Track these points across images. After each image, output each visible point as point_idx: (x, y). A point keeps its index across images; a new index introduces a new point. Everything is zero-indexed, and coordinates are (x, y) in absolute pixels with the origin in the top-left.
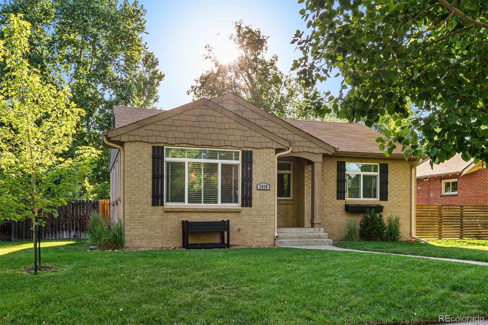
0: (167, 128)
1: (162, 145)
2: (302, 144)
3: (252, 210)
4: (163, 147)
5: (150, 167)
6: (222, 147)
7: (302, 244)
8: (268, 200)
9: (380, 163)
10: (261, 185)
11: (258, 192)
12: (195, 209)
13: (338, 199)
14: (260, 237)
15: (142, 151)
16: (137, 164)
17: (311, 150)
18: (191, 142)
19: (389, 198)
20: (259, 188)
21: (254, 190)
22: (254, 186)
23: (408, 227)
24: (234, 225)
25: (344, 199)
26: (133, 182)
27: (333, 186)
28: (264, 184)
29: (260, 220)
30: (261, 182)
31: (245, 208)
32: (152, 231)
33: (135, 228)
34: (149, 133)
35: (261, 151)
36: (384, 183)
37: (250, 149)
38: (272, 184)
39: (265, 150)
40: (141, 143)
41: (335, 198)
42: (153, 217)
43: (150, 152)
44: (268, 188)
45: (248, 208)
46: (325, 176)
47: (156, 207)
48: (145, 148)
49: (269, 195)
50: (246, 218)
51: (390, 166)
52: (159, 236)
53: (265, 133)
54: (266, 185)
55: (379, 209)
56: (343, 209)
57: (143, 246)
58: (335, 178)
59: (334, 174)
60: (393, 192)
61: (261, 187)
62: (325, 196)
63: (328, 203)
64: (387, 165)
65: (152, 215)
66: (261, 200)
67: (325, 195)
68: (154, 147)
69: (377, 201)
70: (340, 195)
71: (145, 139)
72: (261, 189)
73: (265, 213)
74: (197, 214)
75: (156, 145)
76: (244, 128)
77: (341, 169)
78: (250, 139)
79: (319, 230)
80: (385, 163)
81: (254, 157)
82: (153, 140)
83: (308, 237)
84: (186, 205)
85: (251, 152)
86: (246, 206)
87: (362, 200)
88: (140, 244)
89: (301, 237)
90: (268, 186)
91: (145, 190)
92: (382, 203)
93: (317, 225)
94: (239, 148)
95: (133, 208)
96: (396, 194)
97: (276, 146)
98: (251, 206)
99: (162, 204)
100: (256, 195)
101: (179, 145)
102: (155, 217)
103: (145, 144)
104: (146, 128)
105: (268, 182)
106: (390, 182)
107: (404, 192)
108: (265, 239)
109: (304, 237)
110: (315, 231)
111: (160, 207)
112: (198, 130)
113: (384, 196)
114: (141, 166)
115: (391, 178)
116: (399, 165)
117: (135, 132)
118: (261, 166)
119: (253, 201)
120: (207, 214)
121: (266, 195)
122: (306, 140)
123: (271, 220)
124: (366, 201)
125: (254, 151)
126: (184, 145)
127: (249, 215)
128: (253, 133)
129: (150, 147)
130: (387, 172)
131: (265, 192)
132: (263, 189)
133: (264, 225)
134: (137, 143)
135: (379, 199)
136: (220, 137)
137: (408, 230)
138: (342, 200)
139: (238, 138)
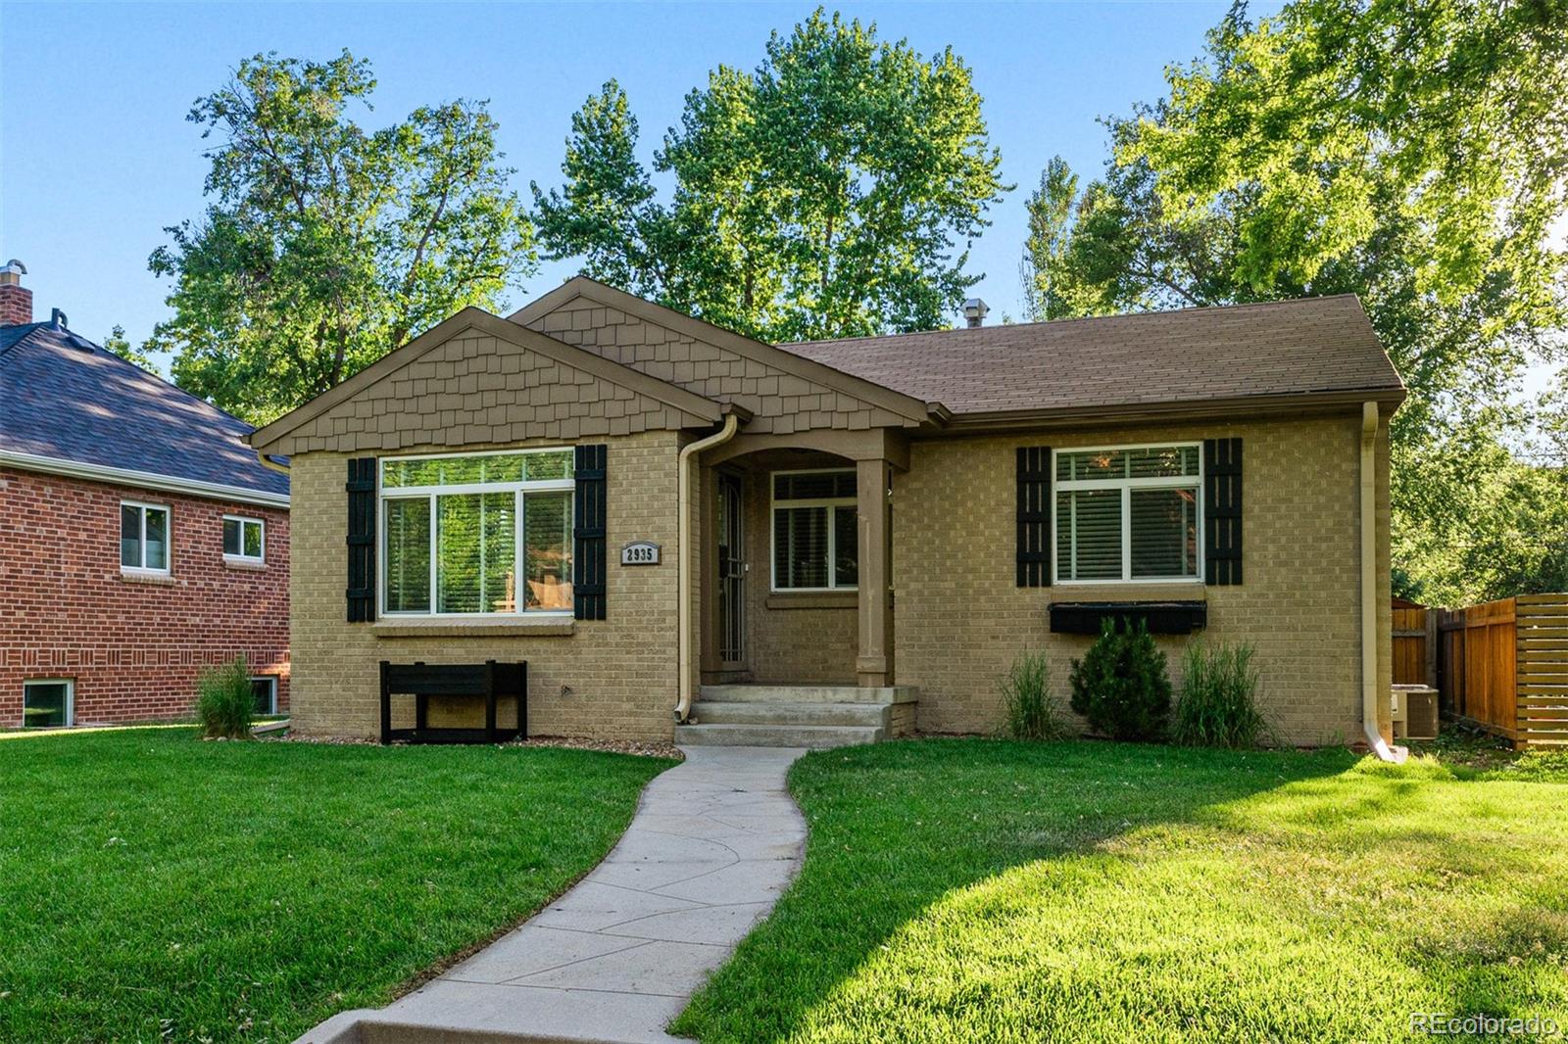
0: (380, 407)
1: (372, 455)
2: (805, 404)
3: (609, 630)
4: (373, 462)
5: (345, 519)
6: (521, 445)
7: (763, 740)
8: (656, 597)
9: (1207, 438)
10: (633, 548)
11: (624, 572)
12: (446, 628)
13: (1021, 583)
14: (631, 714)
15: (326, 476)
16: (316, 511)
17: (839, 422)
18: (438, 438)
19: (1249, 571)
20: (625, 561)
21: (612, 567)
22: (612, 553)
24: (555, 675)
25: (1047, 583)
26: (308, 559)
27: (999, 540)
28: (640, 547)
29: (630, 660)
30: (635, 538)
31: (585, 623)
32: (349, 689)
33: (312, 682)
34: (340, 426)
35: (634, 442)
36: (1226, 513)
37: (602, 441)
38: (669, 544)
39: (645, 436)
40: (323, 455)
41: (1012, 583)
42: (351, 651)
43: (345, 476)
44: (655, 559)
45: (596, 624)
46: (970, 504)
47: (358, 625)
48: (334, 468)
49: (659, 580)
50: (589, 654)
51: (1255, 447)
52: (365, 704)
53: (645, 386)
54: (646, 548)
55: (1186, 619)
56: (1043, 622)
57: (328, 731)
58: (1010, 509)
59: (1005, 495)
60: (1271, 547)
61: (633, 556)
62: (970, 577)
63: (983, 599)
64: (1238, 443)
65: (349, 646)
66: (634, 596)
67: (973, 570)
68: (352, 463)
69: (1192, 586)
70: (1031, 566)
71: (331, 444)
72: (634, 561)
73: (647, 636)
74: (457, 643)
75: (356, 457)
76: (580, 378)
77: (1032, 476)
78: (598, 410)
79: (875, 695)
80: (1231, 435)
81: (612, 462)
82: (347, 443)
83: (810, 717)
84: (434, 616)
85: (603, 449)
86: (590, 617)
87: (1127, 584)
88: (322, 724)
89: (785, 718)
90: (655, 552)
91: (334, 579)
92: (1220, 597)
93: (870, 678)
94: (568, 441)
95: (307, 629)
96: (1283, 556)
97: (676, 422)
98: (602, 616)
99: (372, 618)
100: (618, 581)
101: (411, 451)
102: (357, 651)
103: (335, 455)
104: (334, 413)
105: (655, 538)
106: (1257, 509)
107: (1324, 546)
108: (646, 722)
109: (796, 718)
110: (858, 698)
111: (367, 625)
112: (456, 402)
113: (1226, 565)
114: (325, 518)
115: (1258, 493)
116: (1297, 438)
117: (309, 429)
118: (634, 490)
119: (610, 599)
120: (482, 642)
121: (651, 581)
122: (823, 390)
123: (666, 660)
124: (1143, 588)
125: (613, 445)
126: (424, 450)
127: (598, 645)
128: (606, 390)
129: (344, 461)
130: (1237, 471)
131: (646, 571)
132: (640, 561)
133: (642, 675)
134: (317, 456)
135: (1203, 579)
136: (515, 413)
137: (1349, 701)
138: (1040, 589)
139: (562, 411)
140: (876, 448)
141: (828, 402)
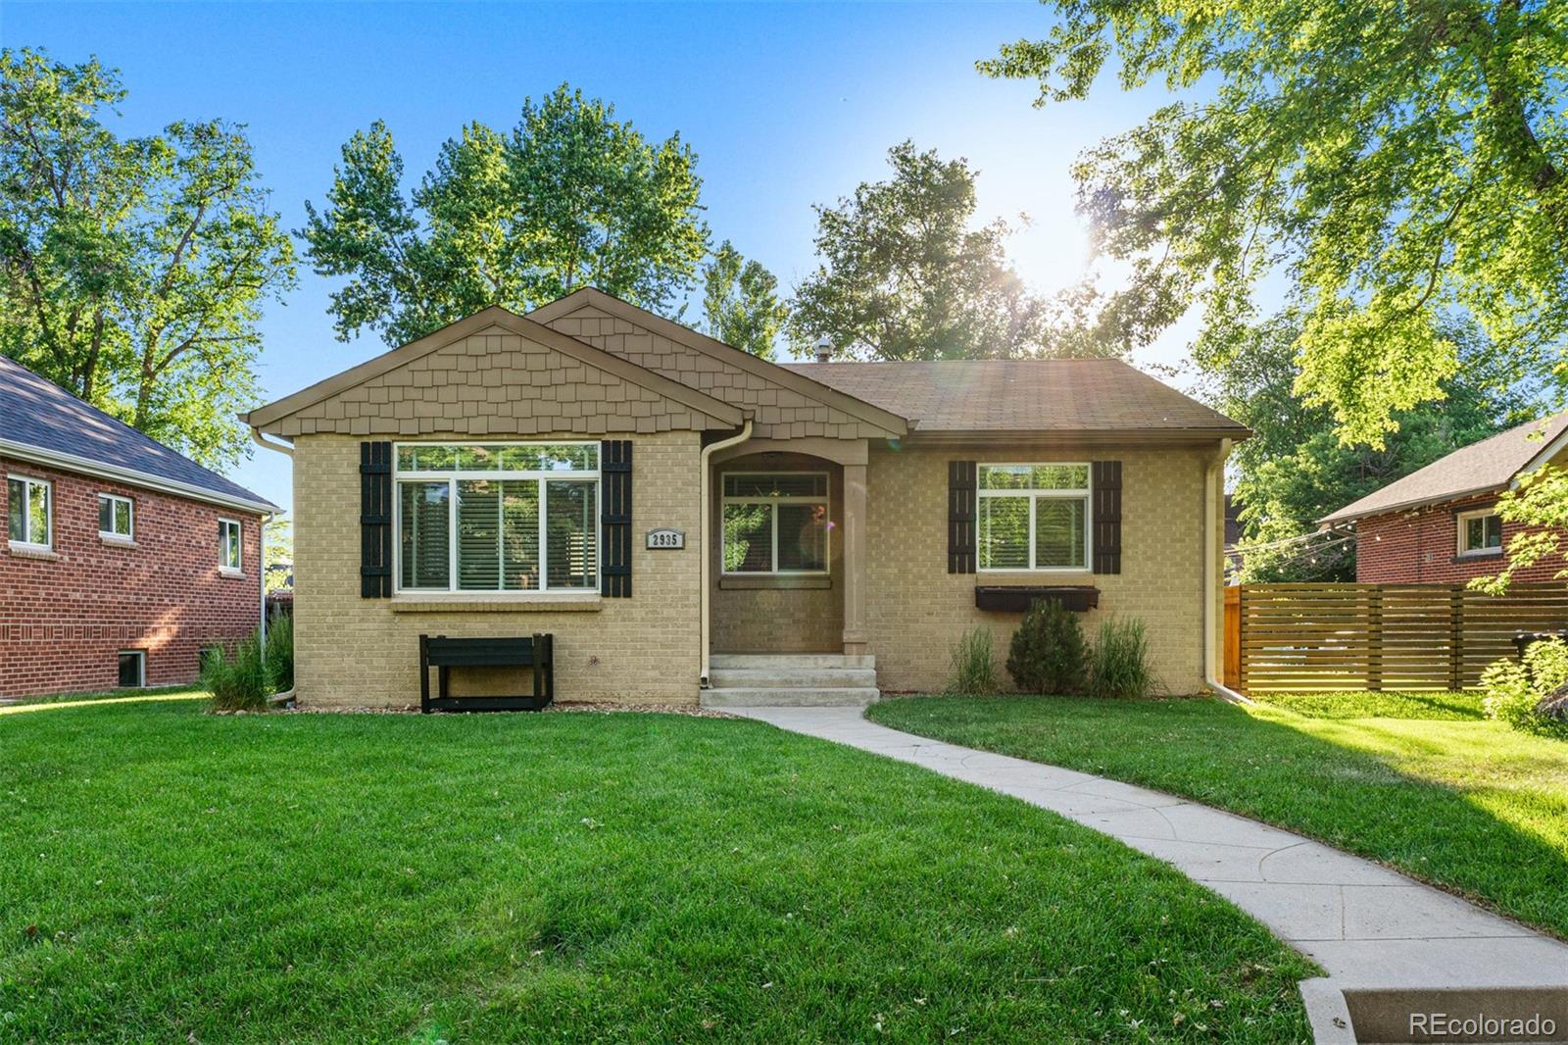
0: (396, 394)
1: (386, 439)
2: (801, 415)
3: (633, 606)
4: (388, 446)
5: (357, 499)
6: (546, 436)
7: (782, 701)
8: (680, 577)
9: (1095, 459)
10: (659, 534)
11: (649, 555)
12: (470, 604)
13: (951, 571)
14: (656, 680)
15: (336, 457)
16: (324, 490)
17: (830, 432)
18: (460, 426)
19: (1125, 564)
20: (651, 545)
21: (638, 550)
22: (638, 538)
23: (1196, 652)
24: (581, 647)
25: (972, 570)
26: (315, 537)
27: (934, 535)
28: (665, 534)
29: (655, 633)
30: (659, 526)
31: (611, 600)
32: (363, 662)
33: (321, 656)
34: (352, 410)
35: (659, 440)
36: (1109, 521)
37: (627, 437)
38: (691, 531)
39: (670, 435)
40: (335, 437)
41: (944, 570)
42: (365, 626)
43: (357, 459)
44: (679, 544)
45: (622, 601)
46: (911, 506)
47: (372, 601)
48: (344, 450)
49: (683, 563)
50: (616, 629)
51: (1130, 468)
52: (381, 676)
53: (670, 390)
54: (671, 534)
55: (1084, 599)
56: (969, 600)
57: (340, 701)
58: (943, 511)
59: (939, 499)
60: (1140, 545)
61: (659, 541)
62: (910, 564)
63: (920, 583)
64: (1118, 465)
65: (362, 620)
66: (658, 577)
67: (912, 559)
68: (365, 446)
69: (1084, 574)
70: (961, 557)
71: (342, 427)
72: (659, 545)
73: (673, 613)
74: (479, 618)
75: (371, 440)
76: (606, 379)
77: (962, 486)
78: (624, 409)
79: (860, 661)
80: (1112, 458)
81: (637, 458)
82: (360, 427)
83: (814, 681)
84: (453, 593)
85: (629, 444)
86: (616, 595)
87: (1033, 573)
88: (333, 695)
89: (791, 682)
90: (679, 539)
91: (346, 557)
92: (1103, 582)
93: (854, 647)
94: (594, 436)
95: (315, 604)
96: (1149, 553)
97: (700, 424)
98: (628, 594)
99: (388, 594)
100: (643, 563)
101: (429, 437)
102: (372, 626)
103: (345, 438)
104: (345, 396)
105: (679, 526)
106: (1131, 517)
107: (1178, 545)
108: (672, 688)
109: (800, 682)
110: (845, 664)
111: (383, 601)
112: (480, 394)
113: (1109, 559)
114: (334, 497)
115: (1131, 504)
116: (1160, 463)
117: (318, 411)
118: (659, 482)
119: (636, 579)
120: (507, 617)
121: (675, 563)
122: (814, 404)
123: (689, 633)
124: (1047, 575)
125: (638, 441)
126: (444, 436)
127: (624, 620)
128: (633, 392)
129: (356, 444)
130: (1117, 488)
131: (670, 555)
132: (665, 545)
133: (668, 647)
134: (324, 437)
135: (1090, 568)
136: (540, 408)
137: (1196, 662)
138: (967, 575)
139: (589, 409)
140: (862, 455)
141: (821, 414)
